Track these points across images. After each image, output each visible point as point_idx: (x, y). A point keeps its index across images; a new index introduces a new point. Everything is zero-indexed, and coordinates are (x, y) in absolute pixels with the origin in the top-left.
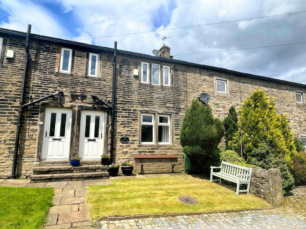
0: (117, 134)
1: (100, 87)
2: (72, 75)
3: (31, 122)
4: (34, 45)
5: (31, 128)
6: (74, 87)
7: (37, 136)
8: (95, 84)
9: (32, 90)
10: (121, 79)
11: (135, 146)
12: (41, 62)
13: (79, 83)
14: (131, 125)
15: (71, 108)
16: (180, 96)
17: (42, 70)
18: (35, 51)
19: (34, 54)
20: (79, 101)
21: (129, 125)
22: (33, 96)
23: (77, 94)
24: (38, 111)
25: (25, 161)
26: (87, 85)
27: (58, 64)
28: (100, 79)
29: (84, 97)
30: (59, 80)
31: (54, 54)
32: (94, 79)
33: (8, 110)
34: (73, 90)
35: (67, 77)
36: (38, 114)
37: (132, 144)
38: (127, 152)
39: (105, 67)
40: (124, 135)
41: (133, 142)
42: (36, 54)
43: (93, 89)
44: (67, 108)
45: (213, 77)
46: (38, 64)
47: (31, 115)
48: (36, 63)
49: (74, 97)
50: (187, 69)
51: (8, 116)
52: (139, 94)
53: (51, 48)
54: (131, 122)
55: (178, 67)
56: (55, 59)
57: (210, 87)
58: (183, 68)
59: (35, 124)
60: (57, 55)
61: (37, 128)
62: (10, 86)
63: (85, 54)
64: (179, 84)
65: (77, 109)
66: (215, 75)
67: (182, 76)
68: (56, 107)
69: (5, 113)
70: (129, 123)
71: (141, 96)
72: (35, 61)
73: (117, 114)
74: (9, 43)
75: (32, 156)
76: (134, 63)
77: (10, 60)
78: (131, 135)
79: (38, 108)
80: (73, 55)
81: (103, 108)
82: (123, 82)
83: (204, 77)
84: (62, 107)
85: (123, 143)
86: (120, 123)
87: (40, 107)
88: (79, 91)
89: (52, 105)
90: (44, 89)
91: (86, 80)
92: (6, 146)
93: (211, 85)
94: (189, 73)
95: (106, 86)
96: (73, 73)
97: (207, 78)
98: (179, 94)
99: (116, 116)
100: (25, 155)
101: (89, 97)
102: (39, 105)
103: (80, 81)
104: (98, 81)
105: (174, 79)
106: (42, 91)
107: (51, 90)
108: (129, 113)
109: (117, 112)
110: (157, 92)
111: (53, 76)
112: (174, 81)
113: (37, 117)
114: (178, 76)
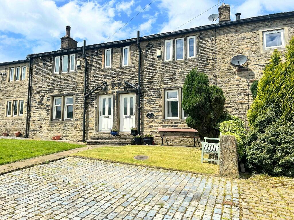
0: (144, 111)
1: (130, 73)
2: (111, 68)
3: (91, 106)
4: (90, 53)
5: (91, 110)
6: (113, 77)
7: (94, 115)
8: (127, 72)
9: (90, 85)
10: (146, 63)
11: (159, 120)
12: (94, 64)
13: (116, 74)
14: (156, 102)
15: (112, 93)
16: (207, 66)
17: (95, 69)
18: (90, 57)
19: (90, 59)
20: (117, 88)
21: (154, 103)
22: (91, 89)
23: (115, 82)
24: (94, 98)
25: (89, 131)
26: (121, 74)
27: (103, 62)
28: (130, 67)
29: (119, 84)
30: (104, 74)
31: (100, 56)
32: (126, 68)
33: (80, 100)
34: (113, 80)
35: (108, 71)
36: (94, 100)
37: (156, 119)
38: (152, 126)
39: (134, 55)
40: (150, 111)
41: (157, 117)
42: (91, 59)
43: (125, 76)
44: (110, 94)
45: (257, 30)
46: (92, 65)
47: (91, 102)
48: (91, 65)
49: (114, 85)
50: (217, 31)
51: (80, 104)
52: (162, 73)
53: (99, 52)
54: (155, 100)
55: (205, 33)
56: (101, 59)
57: (251, 45)
58: (211, 32)
59: (93, 107)
60: (103, 56)
61: (94, 109)
62: (80, 84)
63: (120, 49)
64: (206, 52)
65: (116, 94)
66: (261, 26)
67: (211, 42)
68: (103, 94)
69: (79, 102)
70: (154, 101)
71: (164, 75)
72: (91, 64)
73: (143, 94)
74: (78, 56)
75: (92, 128)
76: (157, 45)
77: (79, 67)
78: (156, 111)
79: (94, 96)
80: (112, 53)
81: (133, 90)
82: (148, 64)
83: (242, 35)
84: (107, 94)
85: (149, 119)
86: (146, 101)
87: (95, 96)
88: (117, 80)
89: (101, 93)
90: (96, 83)
91: (121, 70)
92: (80, 122)
93: (254, 42)
94: (220, 36)
95: (135, 71)
96: (112, 67)
97: (248, 35)
98: (205, 63)
99: (143, 96)
100: (89, 128)
101: (123, 83)
102: (94, 94)
103: (116, 72)
104: (129, 69)
105: (200, 48)
106: (95, 85)
107: (100, 82)
108: (153, 91)
109: (143, 92)
110: (180, 67)
111: (101, 72)
112: (199, 51)
113: (94, 102)
114: (204, 43)
